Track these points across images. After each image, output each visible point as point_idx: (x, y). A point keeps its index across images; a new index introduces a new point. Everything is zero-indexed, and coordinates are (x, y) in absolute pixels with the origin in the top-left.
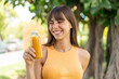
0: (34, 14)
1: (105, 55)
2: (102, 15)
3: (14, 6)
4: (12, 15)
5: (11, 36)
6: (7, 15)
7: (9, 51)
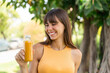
0: (33, 15)
1: (98, 53)
2: (95, 16)
3: (16, 7)
4: (14, 16)
5: (13, 35)
6: (10, 15)
7: (11, 49)
